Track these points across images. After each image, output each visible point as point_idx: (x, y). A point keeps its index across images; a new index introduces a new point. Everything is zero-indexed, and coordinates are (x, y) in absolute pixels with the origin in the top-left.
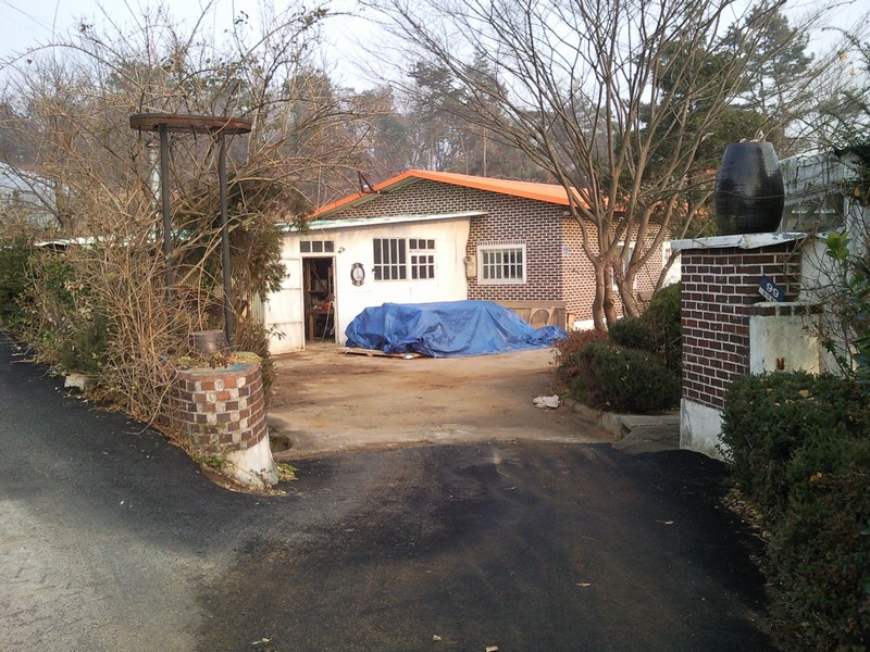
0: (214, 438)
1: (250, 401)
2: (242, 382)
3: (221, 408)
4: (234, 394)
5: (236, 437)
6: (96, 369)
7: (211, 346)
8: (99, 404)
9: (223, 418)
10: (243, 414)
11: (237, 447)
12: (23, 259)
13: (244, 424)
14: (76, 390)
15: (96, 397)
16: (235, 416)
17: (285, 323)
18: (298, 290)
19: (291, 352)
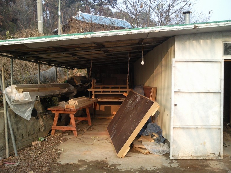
17: (197, 128)
18: (217, 94)
19: (205, 158)
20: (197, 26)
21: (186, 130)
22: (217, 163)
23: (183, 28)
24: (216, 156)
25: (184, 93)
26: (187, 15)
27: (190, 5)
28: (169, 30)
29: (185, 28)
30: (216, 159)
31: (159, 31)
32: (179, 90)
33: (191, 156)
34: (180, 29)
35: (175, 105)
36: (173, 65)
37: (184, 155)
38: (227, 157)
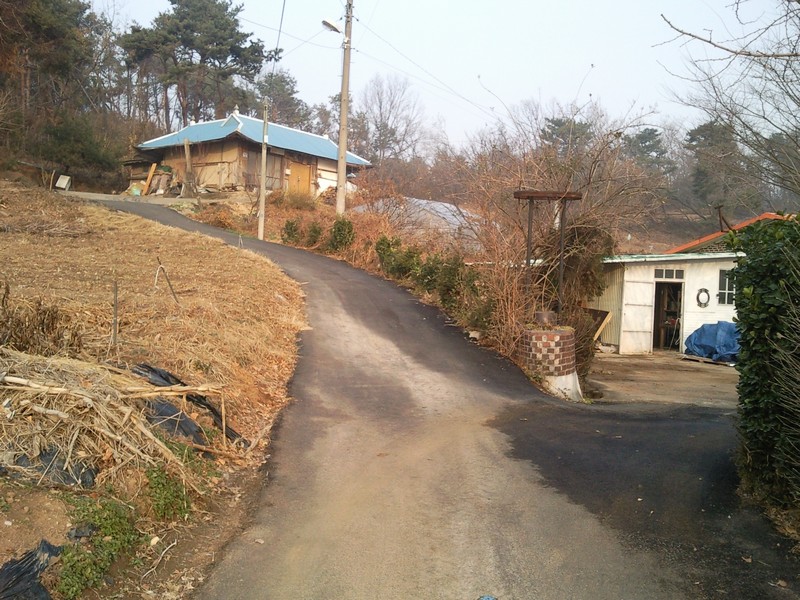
0: (540, 368)
1: (562, 350)
2: (557, 338)
3: (545, 351)
4: (553, 344)
5: (552, 369)
6: (486, 328)
7: (545, 320)
8: (485, 346)
9: (545, 357)
10: (557, 356)
11: (551, 374)
12: (456, 270)
13: (557, 362)
14: (475, 339)
15: (484, 343)
16: (552, 357)
17: (638, 331)
18: (650, 306)
21: (631, 333)
25: (630, 305)
32: (628, 303)
37: (629, 352)
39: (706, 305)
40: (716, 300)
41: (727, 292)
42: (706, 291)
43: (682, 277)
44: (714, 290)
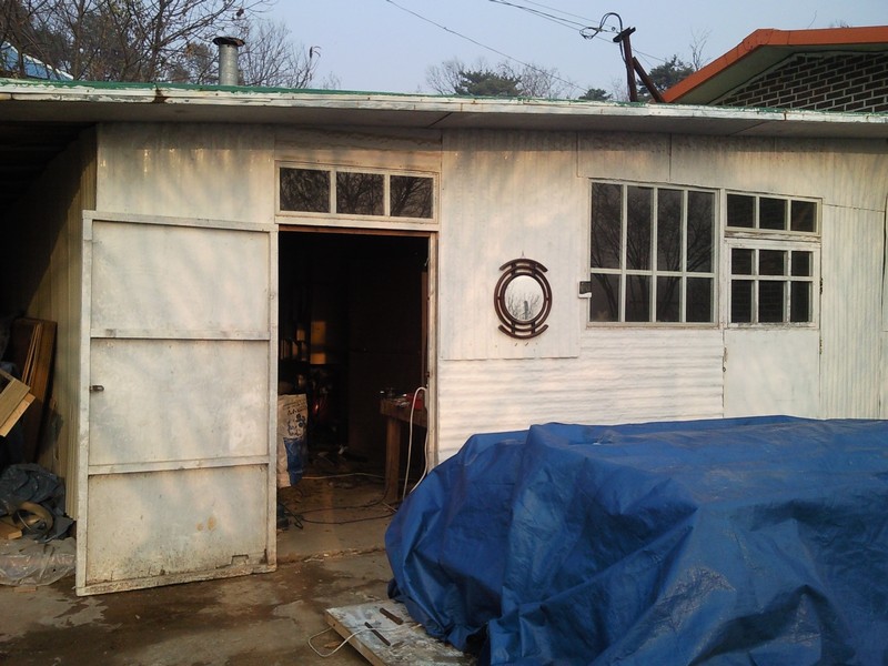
17: (182, 470)
18: (256, 344)
19: (210, 576)
20: (165, 94)
21: (142, 482)
22: (248, 588)
23: (112, 96)
24: (254, 562)
25: (131, 344)
26: (230, 50)
27: (239, 14)
28: (53, 98)
29: (122, 97)
30: (253, 574)
31: (13, 99)
32: (111, 331)
33: (163, 573)
34: (100, 100)
35: (95, 389)
36: (86, 236)
37: (134, 575)
38: (293, 561)
39: (535, 328)
40: (582, 306)
41: (624, 271)
42: (535, 270)
43: (426, 210)
44: (571, 264)
